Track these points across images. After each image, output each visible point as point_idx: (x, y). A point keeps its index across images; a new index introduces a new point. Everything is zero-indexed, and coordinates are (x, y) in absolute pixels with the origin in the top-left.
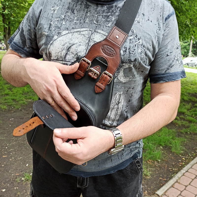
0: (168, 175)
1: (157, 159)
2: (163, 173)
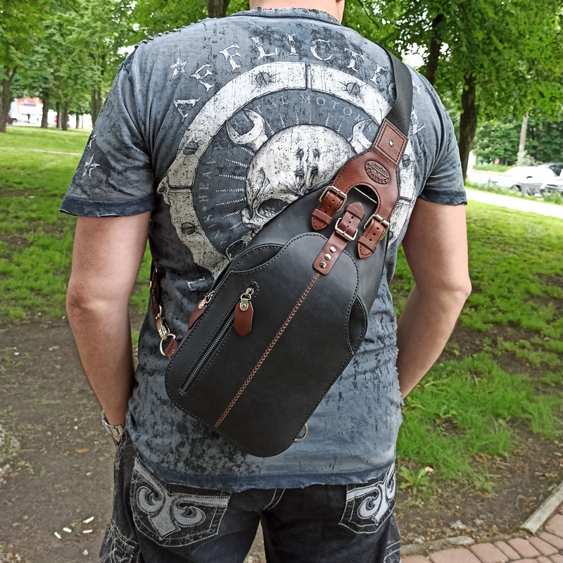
0: (537, 490)
1: (501, 452)
2: (523, 484)
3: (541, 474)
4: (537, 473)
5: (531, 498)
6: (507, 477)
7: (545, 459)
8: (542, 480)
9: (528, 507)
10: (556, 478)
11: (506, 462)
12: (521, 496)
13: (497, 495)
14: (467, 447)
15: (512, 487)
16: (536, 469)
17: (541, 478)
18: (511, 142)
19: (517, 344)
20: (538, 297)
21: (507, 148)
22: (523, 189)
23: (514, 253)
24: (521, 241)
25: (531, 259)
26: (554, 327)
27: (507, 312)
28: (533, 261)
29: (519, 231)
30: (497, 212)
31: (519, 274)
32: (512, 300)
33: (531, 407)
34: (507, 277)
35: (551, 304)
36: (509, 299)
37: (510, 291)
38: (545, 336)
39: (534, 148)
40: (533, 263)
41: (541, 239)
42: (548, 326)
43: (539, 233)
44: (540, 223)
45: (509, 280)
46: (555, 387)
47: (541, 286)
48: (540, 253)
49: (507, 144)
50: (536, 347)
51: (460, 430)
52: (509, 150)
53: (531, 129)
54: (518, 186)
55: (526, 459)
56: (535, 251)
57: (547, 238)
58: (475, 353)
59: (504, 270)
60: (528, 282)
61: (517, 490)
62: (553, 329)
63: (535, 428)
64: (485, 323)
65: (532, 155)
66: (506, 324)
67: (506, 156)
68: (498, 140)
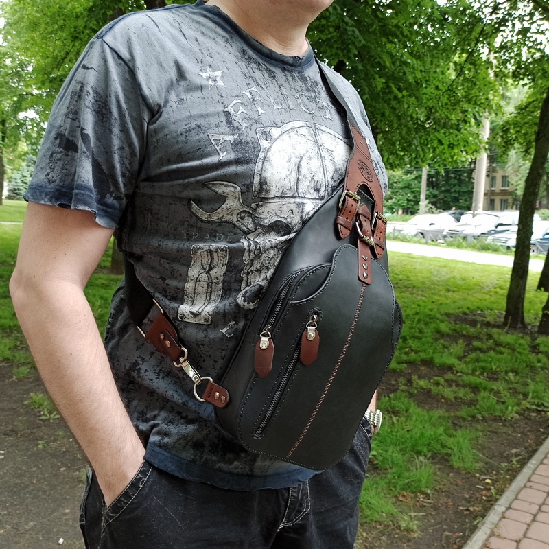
0: (462, 525)
1: (423, 489)
2: (448, 520)
3: (465, 508)
4: (461, 508)
5: (457, 534)
6: (431, 514)
7: (468, 493)
8: (466, 515)
9: (455, 543)
10: (480, 511)
11: (429, 499)
12: (447, 533)
13: (422, 534)
14: (389, 487)
15: (437, 524)
16: (460, 504)
17: (465, 513)
18: (413, 192)
19: (432, 381)
20: (448, 335)
21: (410, 198)
22: (426, 236)
23: (422, 296)
24: (428, 283)
25: (438, 300)
26: (465, 363)
27: (419, 351)
28: (440, 302)
29: (426, 274)
30: (403, 258)
31: (429, 315)
32: (424, 339)
33: (450, 442)
34: (417, 319)
35: (461, 341)
36: (421, 339)
37: (421, 332)
38: (457, 372)
39: (435, 196)
40: (441, 304)
41: (447, 281)
42: (460, 362)
43: (444, 276)
44: (445, 266)
45: (419, 321)
46: (471, 421)
47: (450, 325)
48: (447, 294)
49: (409, 195)
50: (450, 383)
51: (381, 470)
52: (411, 200)
53: (430, 180)
54: (422, 233)
55: (448, 494)
56: (441, 293)
57: (452, 280)
58: (391, 393)
59: (413, 312)
60: (438, 322)
61: (442, 527)
62: (465, 365)
63: (456, 463)
64: (399, 363)
65: (433, 203)
66: (419, 363)
67: (409, 206)
68: (401, 191)
